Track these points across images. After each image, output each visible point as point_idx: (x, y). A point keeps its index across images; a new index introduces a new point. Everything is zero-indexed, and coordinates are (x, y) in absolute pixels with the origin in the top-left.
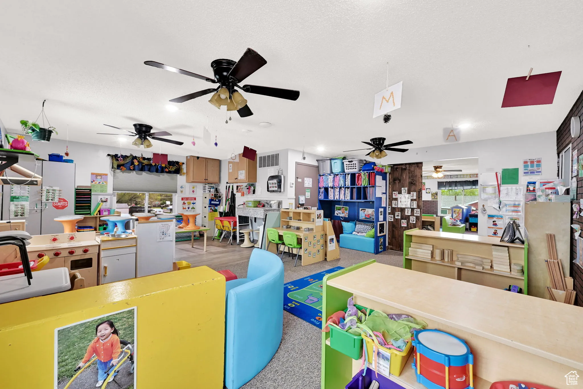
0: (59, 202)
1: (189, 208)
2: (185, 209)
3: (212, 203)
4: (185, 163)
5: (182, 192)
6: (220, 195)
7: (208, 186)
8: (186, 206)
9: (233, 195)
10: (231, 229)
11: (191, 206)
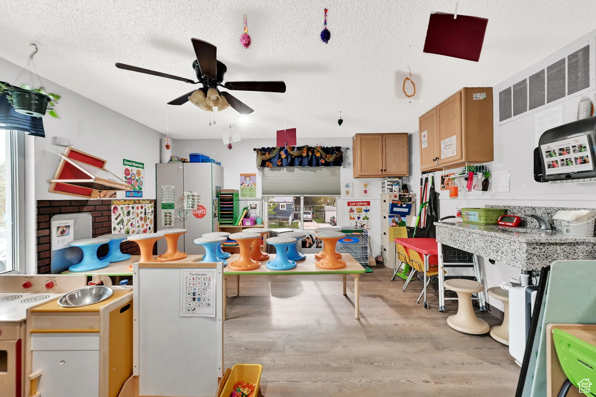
0: (198, 209)
1: (359, 218)
2: (354, 219)
3: (394, 210)
4: (351, 148)
5: (348, 193)
6: (411, 196)
7: (388, 181)
8: (355, 215)
9: (435, 196)
10: (425, 268)
11: (363, 214)
